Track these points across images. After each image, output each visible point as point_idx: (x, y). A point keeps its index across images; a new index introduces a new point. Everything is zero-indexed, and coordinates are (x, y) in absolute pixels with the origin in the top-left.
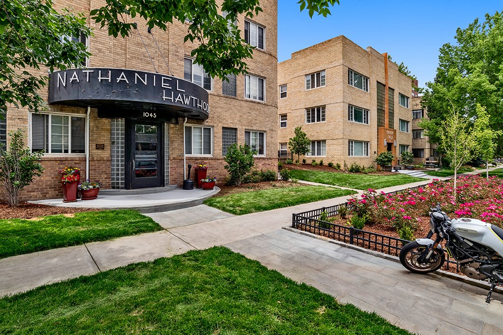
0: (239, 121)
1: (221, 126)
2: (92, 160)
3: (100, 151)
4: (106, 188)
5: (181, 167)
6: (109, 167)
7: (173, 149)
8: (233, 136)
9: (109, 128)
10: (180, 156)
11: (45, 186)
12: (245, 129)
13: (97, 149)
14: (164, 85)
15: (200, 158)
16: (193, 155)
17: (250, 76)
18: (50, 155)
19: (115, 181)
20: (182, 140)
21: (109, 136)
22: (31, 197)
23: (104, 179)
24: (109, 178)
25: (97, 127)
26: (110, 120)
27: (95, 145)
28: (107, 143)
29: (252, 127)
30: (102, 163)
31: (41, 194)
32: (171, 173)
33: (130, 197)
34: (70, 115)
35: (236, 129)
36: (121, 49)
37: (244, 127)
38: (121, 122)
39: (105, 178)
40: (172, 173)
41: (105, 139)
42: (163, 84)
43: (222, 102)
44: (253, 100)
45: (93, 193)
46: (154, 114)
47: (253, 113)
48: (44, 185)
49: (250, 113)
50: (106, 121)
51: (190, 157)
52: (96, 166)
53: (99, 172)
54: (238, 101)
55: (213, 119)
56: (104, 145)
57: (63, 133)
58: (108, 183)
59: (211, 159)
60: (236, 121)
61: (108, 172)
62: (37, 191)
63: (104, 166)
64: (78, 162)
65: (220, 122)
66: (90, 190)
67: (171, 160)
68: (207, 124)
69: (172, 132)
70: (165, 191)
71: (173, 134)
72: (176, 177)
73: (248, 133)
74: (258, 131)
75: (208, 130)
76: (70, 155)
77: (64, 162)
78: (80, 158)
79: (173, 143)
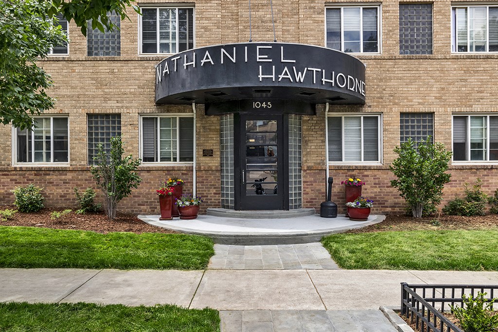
0: (440, 98)
1: (397, 110)
2: (199, 170)
3: (207, 159)
4: (215, 206)
5: (321, 182)
6: (218, 180)
7: (308, 154)
8: (424, 127)
9: (218, 127)
10: (319, 164)
11: (154, 199)
12: (453, 113)
13: (204, 155)
14: (260, 58)
15: (356, 167)
16: (345, 163)
17: (466, 9)
18: (159, 164)
19: (225, 198)
20: (322, 138)
21: (218, 139)
22: (141, 211)
23: (213, 195)
24: (219, 194)
25: (204, 128)
26: (219, 118)
27: (202, 150)
28: (216, 148)
29: (471, 106)
30: (210, 174)
31: (150, 208)
32: (304, 191)
33: (231, 221)
34: (178, 115)
35: (432, 114)
36: (232, 19)
37: (450, 110)
38: (229, 119)
39: (215, 194)
40: (307, 190)
41: (213, 143)
42: (258, 57)
43: (401, 69)
44: (474, 53)
45: (190, 211)
46: (269, 103)
47: (473, 80)
48: (152, 199)
49: (466, 80)
50: (214, 119)
51: (338, 167)
52: (204, 178)
53: (207, 185)
54: (435, 62)
55: (380, 100)
56: (212, 150)
57: (171, 138)
58: (217, 200)
59: (379, 169)
60: (431, 99)
61: (217, 186)
62: (147, 205)
63: (212, 177)
64: (185, 172)
65: (395, 104)
66: (186, 207)
67: (305, 171)
68: (369, 110)
69: (305, 127)
70: (287, 217)
71: (307, 130)
72: (313, 196)
73: (461, 119)
74: (488, 113)
75: (372, 120)
76: (178, 164)
77: (171, 172)
78: (187, 167)
79: (307, 144)
